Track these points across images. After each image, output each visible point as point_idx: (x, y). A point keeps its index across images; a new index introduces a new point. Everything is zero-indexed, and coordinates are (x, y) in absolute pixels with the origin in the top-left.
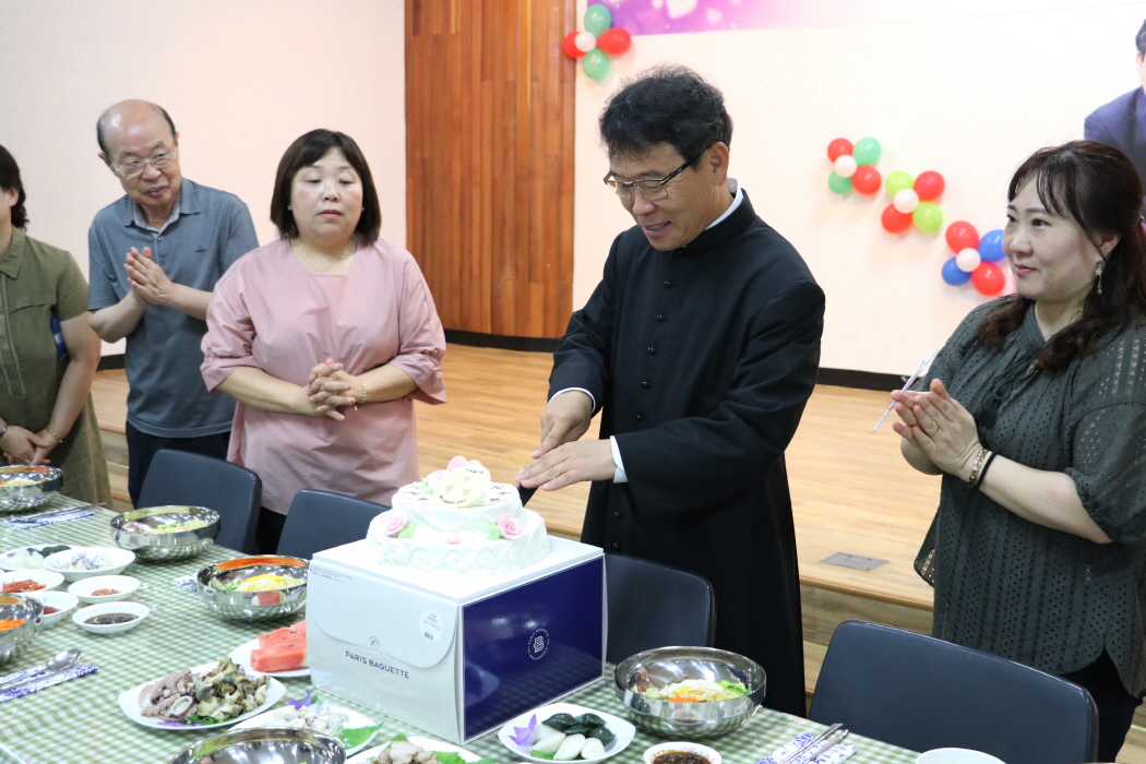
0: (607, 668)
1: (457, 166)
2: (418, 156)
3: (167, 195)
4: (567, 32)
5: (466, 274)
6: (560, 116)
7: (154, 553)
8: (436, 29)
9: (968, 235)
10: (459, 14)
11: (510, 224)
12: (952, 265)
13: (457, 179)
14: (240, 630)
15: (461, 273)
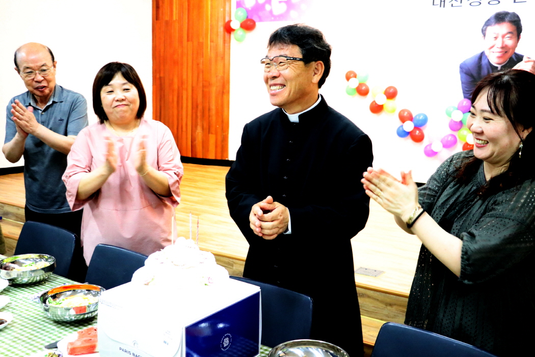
0: (261, 348)
1: (176, 80)
2: (158, 76)
3: (47, 91)
4: (227, 20)
5: (180, 130)
6: (223, 58)
7: (19, 281)
8: (167, 18)
9: (408, 115)
10: (177, 11)
11: (200, 107)
12: (401, 128)
13: (176, 87)
14: (63, 327)
15: (177, 129)
